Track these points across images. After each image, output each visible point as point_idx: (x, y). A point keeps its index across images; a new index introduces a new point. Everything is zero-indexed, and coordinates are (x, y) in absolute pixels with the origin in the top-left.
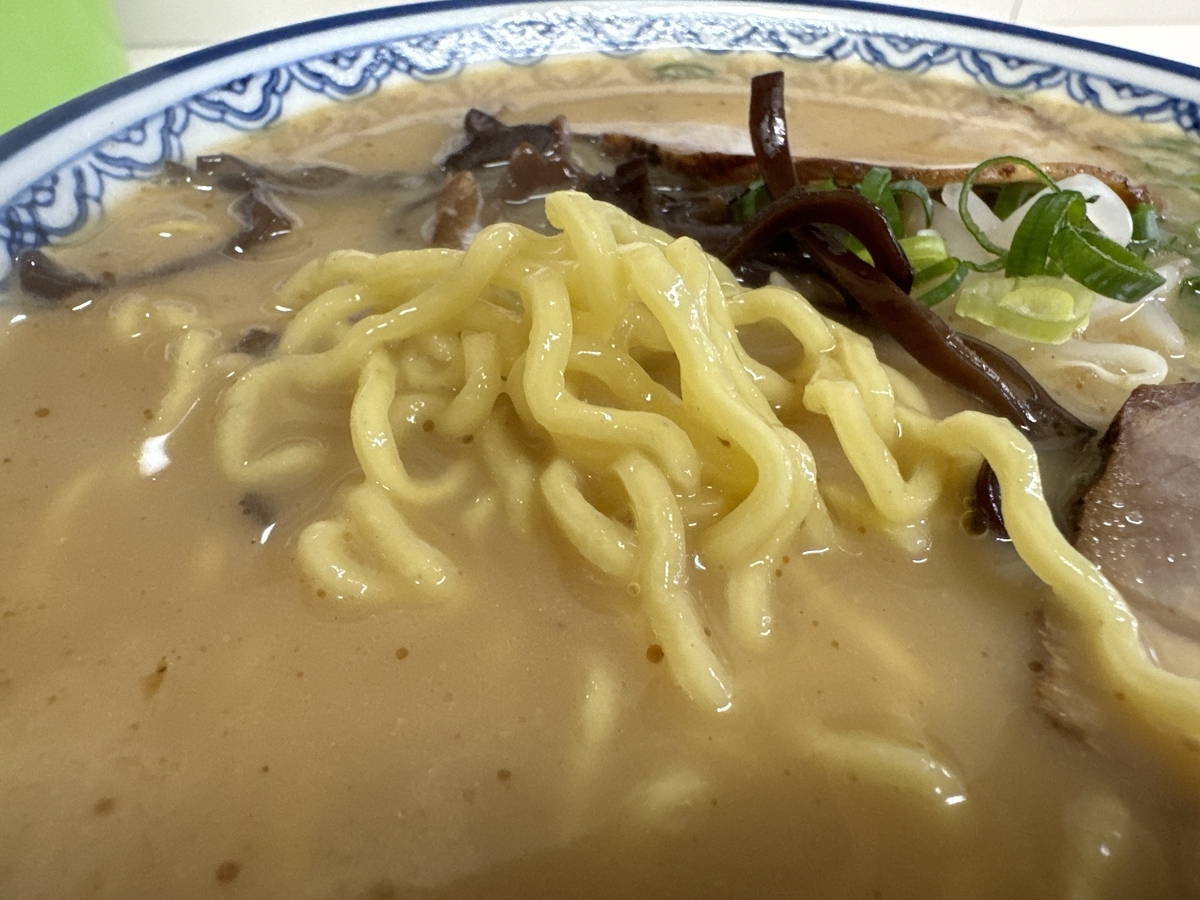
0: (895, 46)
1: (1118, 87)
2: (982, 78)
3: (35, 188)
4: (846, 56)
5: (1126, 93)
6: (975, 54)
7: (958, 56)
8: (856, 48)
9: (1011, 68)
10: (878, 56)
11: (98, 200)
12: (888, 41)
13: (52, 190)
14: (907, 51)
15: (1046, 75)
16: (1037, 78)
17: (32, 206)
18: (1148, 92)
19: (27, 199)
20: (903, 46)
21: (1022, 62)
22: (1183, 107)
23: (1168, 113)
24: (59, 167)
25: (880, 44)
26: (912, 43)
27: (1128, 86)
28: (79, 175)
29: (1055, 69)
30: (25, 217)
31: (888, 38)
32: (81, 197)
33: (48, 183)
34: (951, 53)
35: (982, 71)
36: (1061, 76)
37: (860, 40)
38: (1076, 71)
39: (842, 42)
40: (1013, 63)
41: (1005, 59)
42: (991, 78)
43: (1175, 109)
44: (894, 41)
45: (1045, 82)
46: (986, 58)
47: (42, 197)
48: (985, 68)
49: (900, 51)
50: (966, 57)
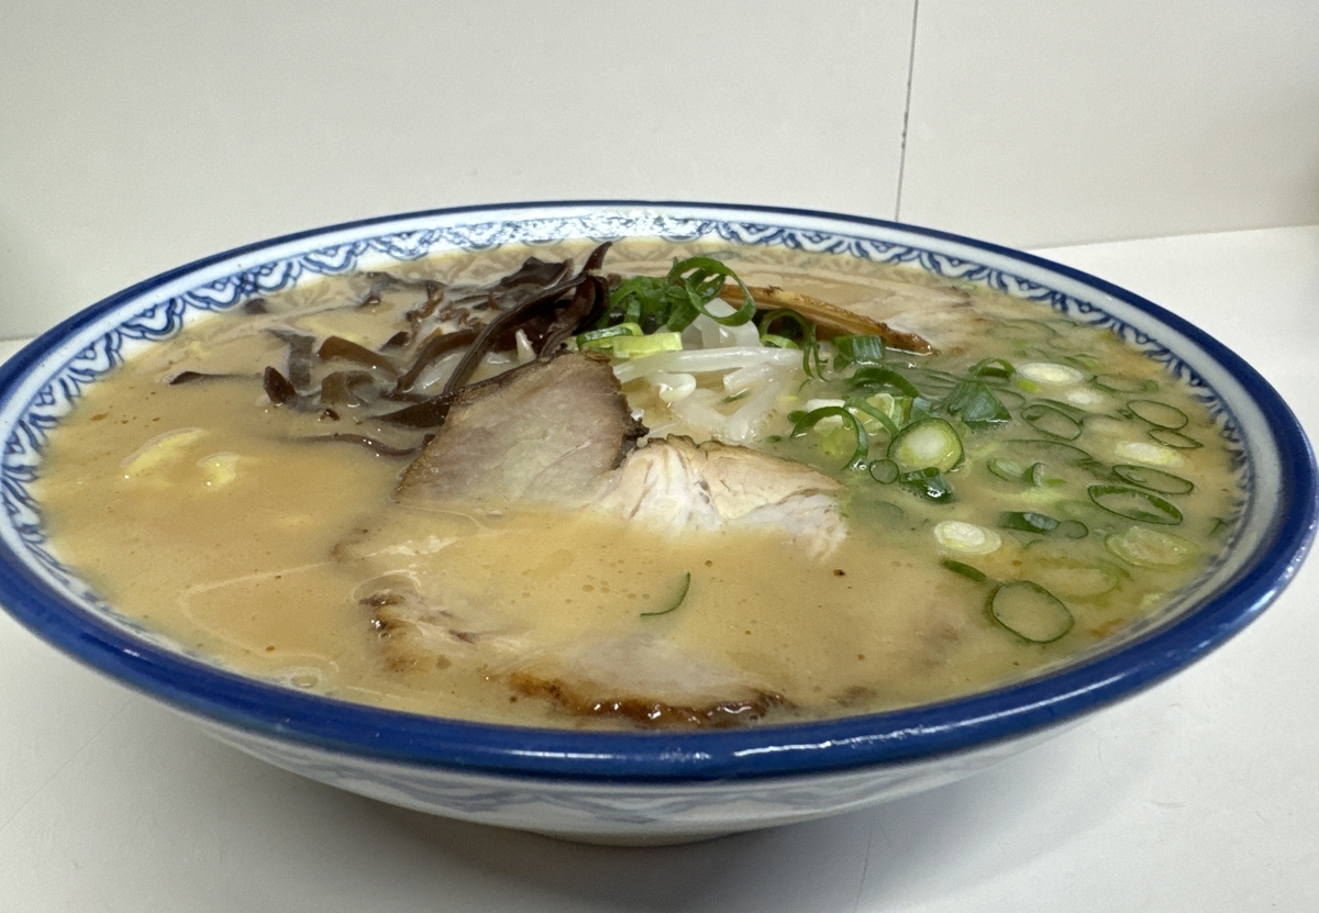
0: (877, 247)
1: (1021, 281)
2: (934, 271)
3: (263, 267)
4: (842, 252)
5: (1025, 286)
6: (931, 255)
7: (919, 256)
8: (849, 247)
9: (954, 266)
10: (864, 253)
11: (295, 279)
12: (872, 244)
13: (271, 269)
14: (885, 251)
15: (976, 272)
16: (970, 274)
17: (257, 274)
18: (1038, 286)
19: (256, 271)
20: (883, 248)
21: (962, 262)
22: (1058, 297)
23: (1048, 302)
24: (281, 260)
25: (866, 245)
26: (889, 245)
27: (1026, 281)
28: (290, 266)
29: (982, 268)
30: (251, 278)
31: (872, 241)
32: (286, 275)
33: (271, 266)
34: (915, 253)
35: (934, 267)
36: (986, 273)
37: (853, 241)
38: (996, 270)
39: (839, 244)
40: (956, 262)
41: (950, 259)
42: (939, 271)
43: (1053, 298)
44: (876, 244)
45: (975, 277)
46: (937, 258)
47: (265, 271)
48: (936, 265)
49: (880, 252)
50: (925, 257)
